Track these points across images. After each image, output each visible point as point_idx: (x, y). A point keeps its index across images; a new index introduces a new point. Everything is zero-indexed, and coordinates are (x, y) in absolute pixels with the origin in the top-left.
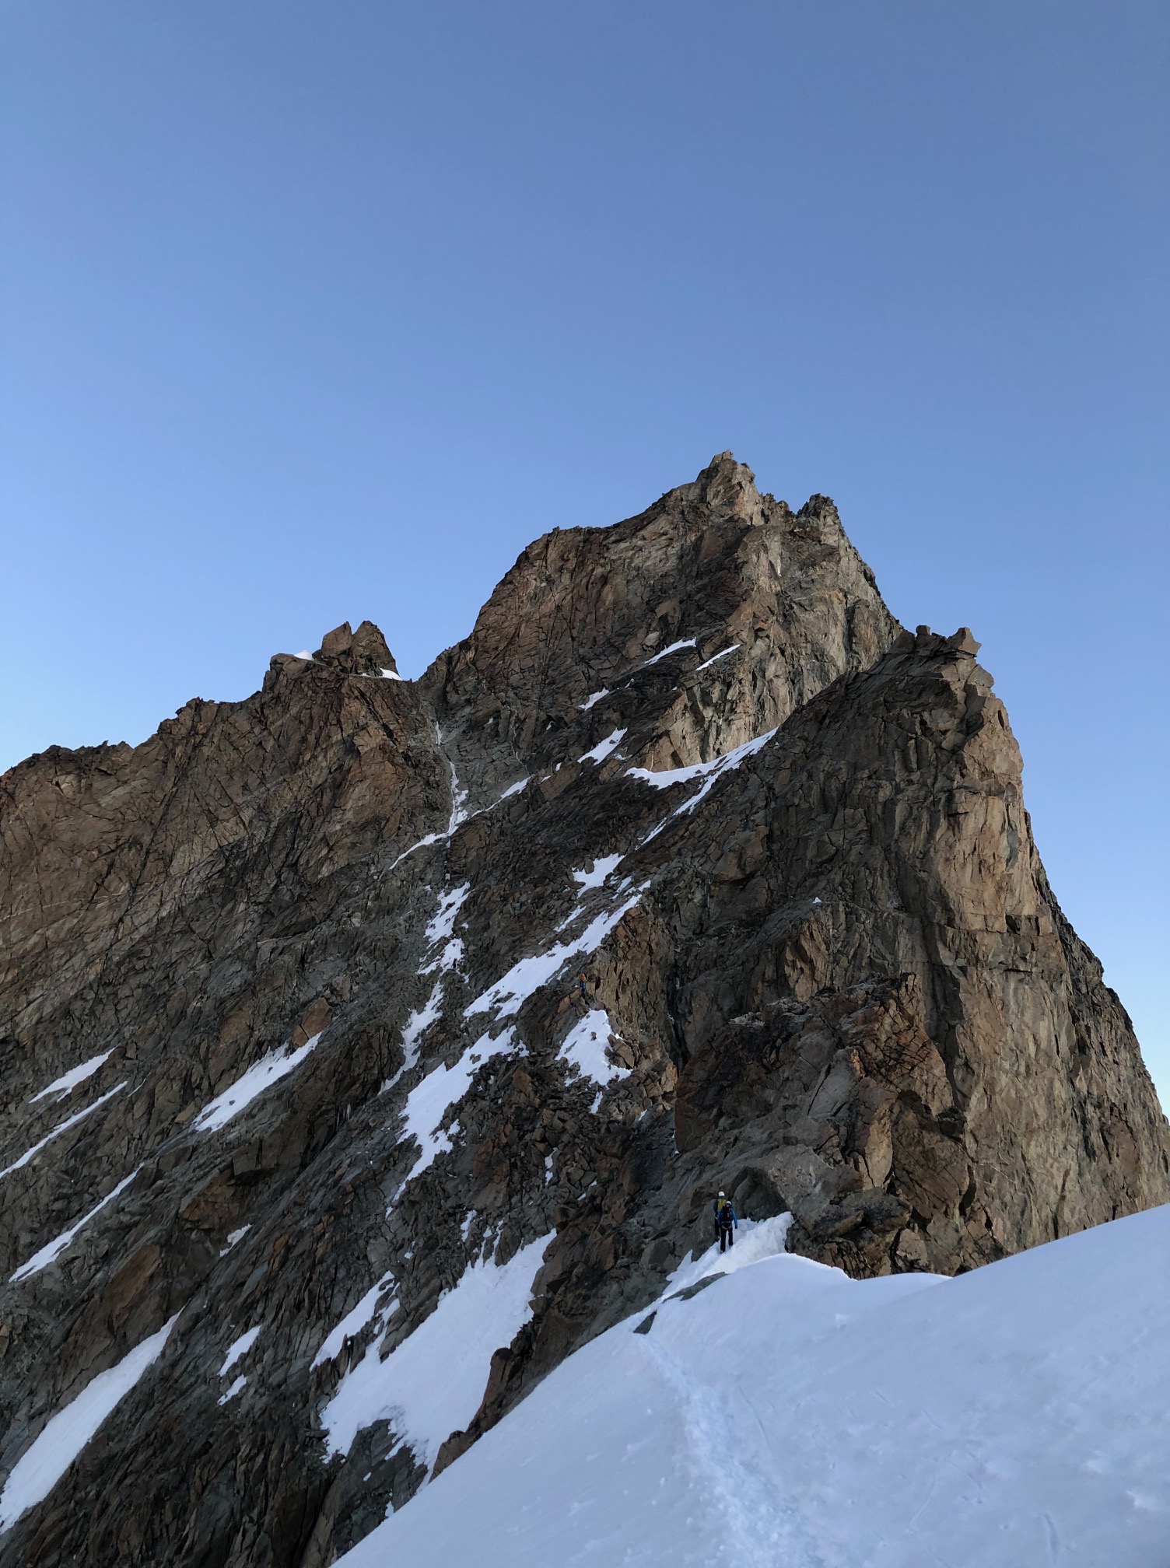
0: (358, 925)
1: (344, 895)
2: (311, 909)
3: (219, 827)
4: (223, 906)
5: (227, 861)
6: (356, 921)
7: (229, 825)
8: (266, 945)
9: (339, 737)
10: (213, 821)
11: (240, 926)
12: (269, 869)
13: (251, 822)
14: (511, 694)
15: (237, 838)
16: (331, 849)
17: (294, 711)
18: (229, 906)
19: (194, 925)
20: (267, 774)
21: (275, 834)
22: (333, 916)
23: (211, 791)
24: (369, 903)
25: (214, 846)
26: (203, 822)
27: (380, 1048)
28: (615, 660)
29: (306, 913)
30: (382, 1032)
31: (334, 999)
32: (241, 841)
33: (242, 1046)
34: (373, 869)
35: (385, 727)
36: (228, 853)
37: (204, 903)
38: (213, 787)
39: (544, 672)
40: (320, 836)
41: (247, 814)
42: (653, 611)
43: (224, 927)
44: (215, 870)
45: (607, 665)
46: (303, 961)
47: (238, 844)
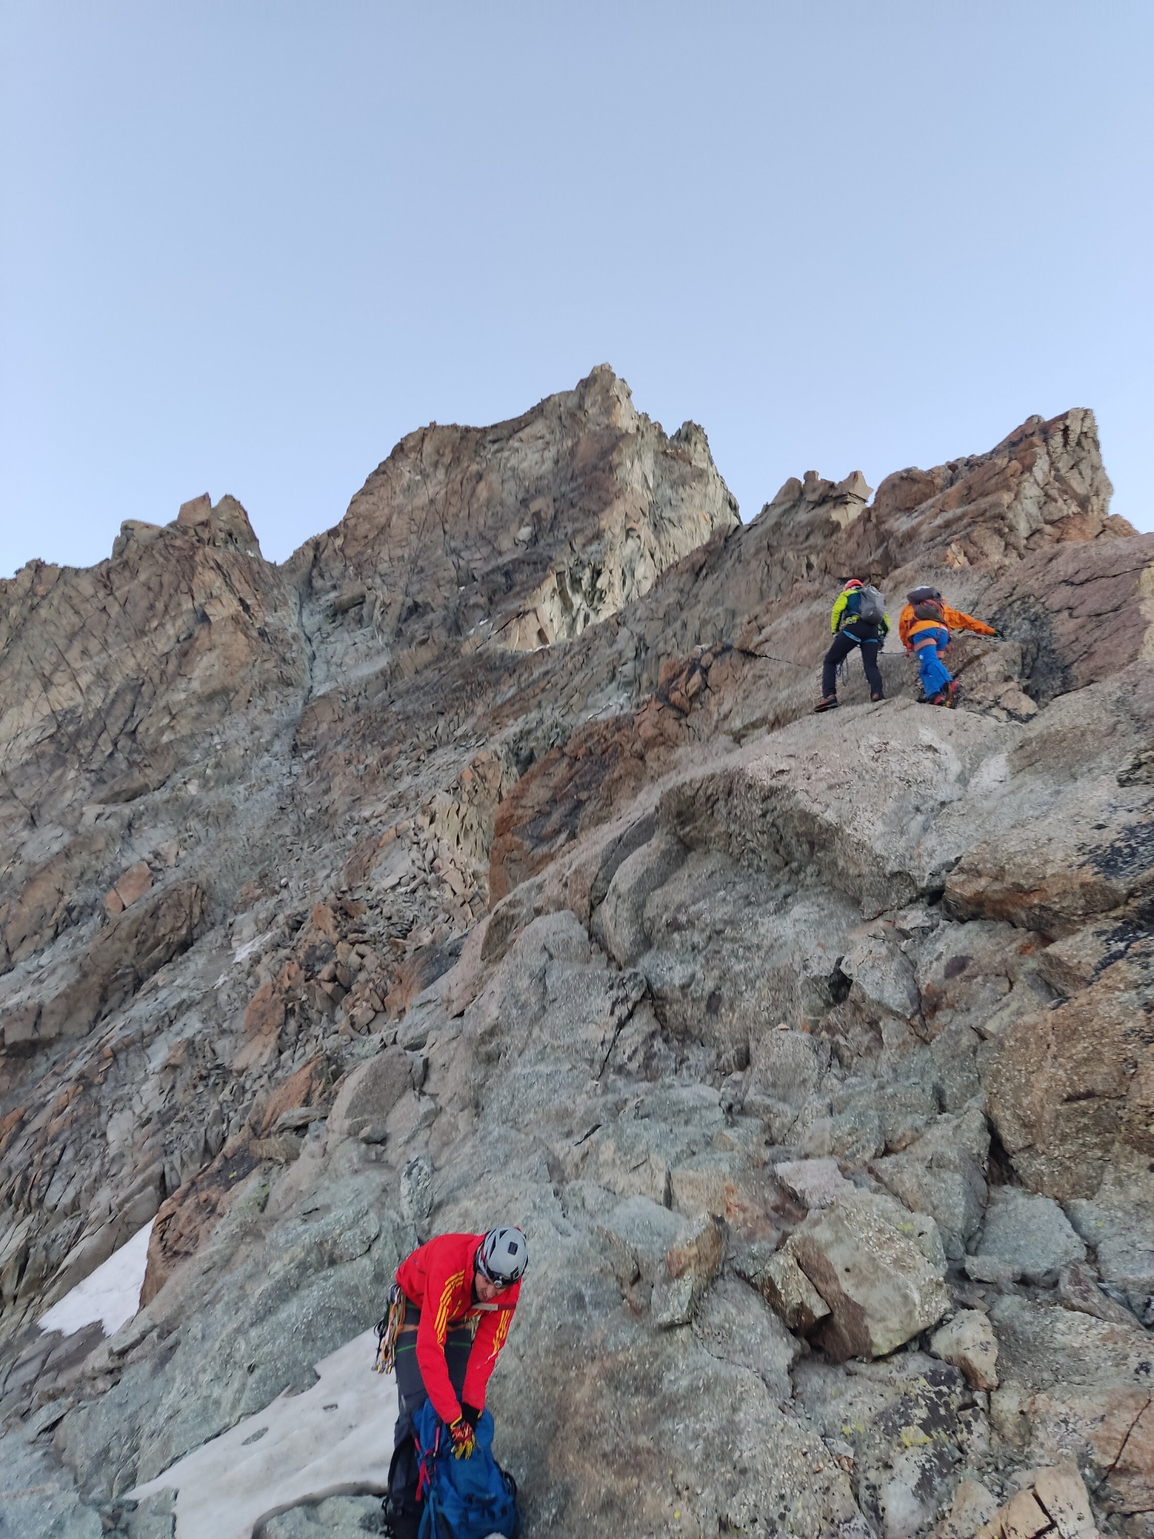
0: (194, 792)
1: (182, 763)
2: (146, 775)
3: (53, 693)
4: (50, 773)
5: (59, 727)
6: (193, 788)
7: (63, 690)
8: (91, 811)
9: (190, 606)
10: (47, 683)
11: (69, 795)
12: (104, 735)
13: (88, 688)
14: (378, 580)
15: (72, 704)
16: (173, 717)
17: (143, 577)
18: (58, 773)
19: (18, 792)
20: (110, 640)
21: (113, 702)
22: (169, 783)
23: (47, 655)
24: (208, 771)
25: (46, 711)
26: (37, 686)
27: (191, 907)
28: (485, 551)
29: (138, 779)
30: (194, 889)
31: (157, 864)
32: (77, 707)
33: (49, 911)
34: (217, 739)
35: (241, 601)
36: (60, 718)
37: (31, 770)
38: (49, 650)
39: (414, 562)
40: (162, 704)
41: (85, 679)
42: (527, 507)
43: (51, 793)
44: (47, 734)
45: (478, 556)
46: (130, 826)
47: (72, 711)
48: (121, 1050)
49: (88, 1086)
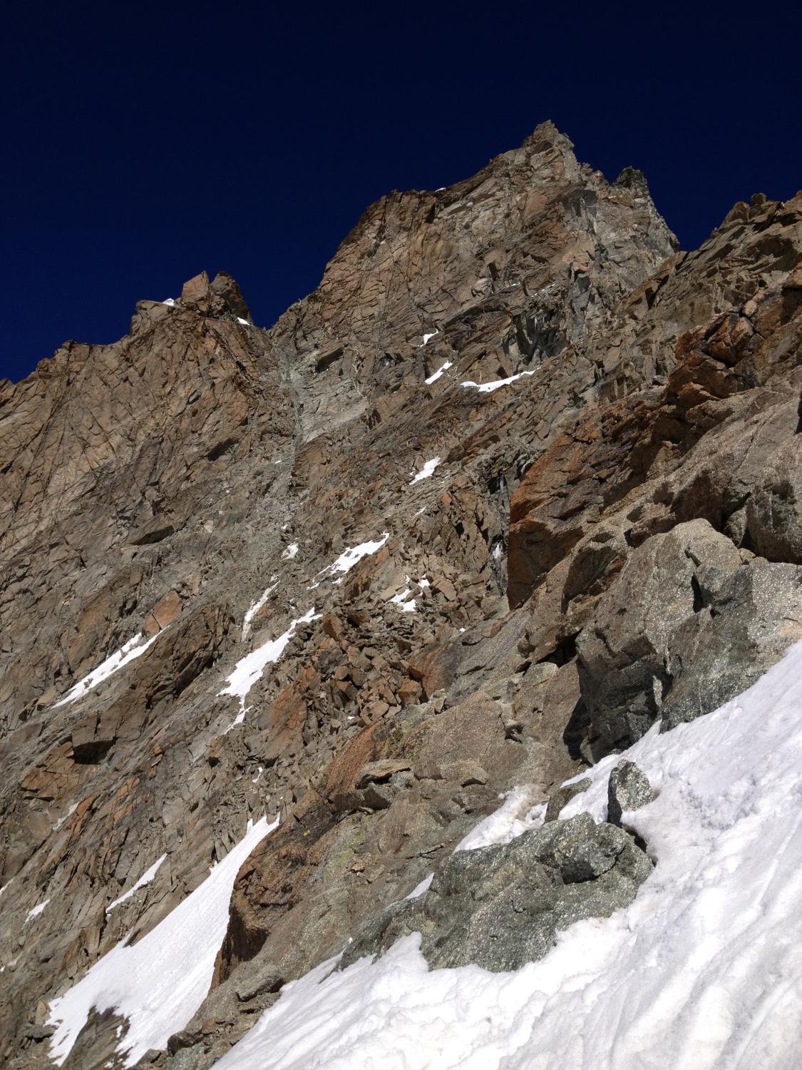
0: (210, 531)
1: (197, 506)
2: (170, 519)
3: (90, 451)
4: (93, 521)
5: (98, 481)
6: (209, 528)
7: (99, 450)
8: (128, 551)
9: (197, 371)
10: (86, 445)
11: (109, 538)
12: (134, 486)
13: (119, 447)
14: (354, 338)
15: (107, 461)
16: (188, 468)
17: (156, 349)
18: (99, 521)
19: (69, 538)
20: (134, 405)
21: (140, 457)
22: (189, 524)
23: (84, 421)
24: (221, 512)
25: (86, 468)
26: (77, 448)
27: (215, 627)
28: (446, 303)
29: (164, 522)
30: (217, 612)
31: (184, 592)
32: (110, 464)
33: (100, 636)
34: (226, 485)
35: (239, 364)
36: (100, 474)
37: (77, 519)
38: (86, 417)
39: (383, 317)
40: (179, 457)
41: (116, 440)
42: (481, 259)
43: (95, 538)
44: (88, 488)
45: (439, 308)
46: (160, 560)
47: (106, 467)
48: (168, 748)
49: (143, 779)
